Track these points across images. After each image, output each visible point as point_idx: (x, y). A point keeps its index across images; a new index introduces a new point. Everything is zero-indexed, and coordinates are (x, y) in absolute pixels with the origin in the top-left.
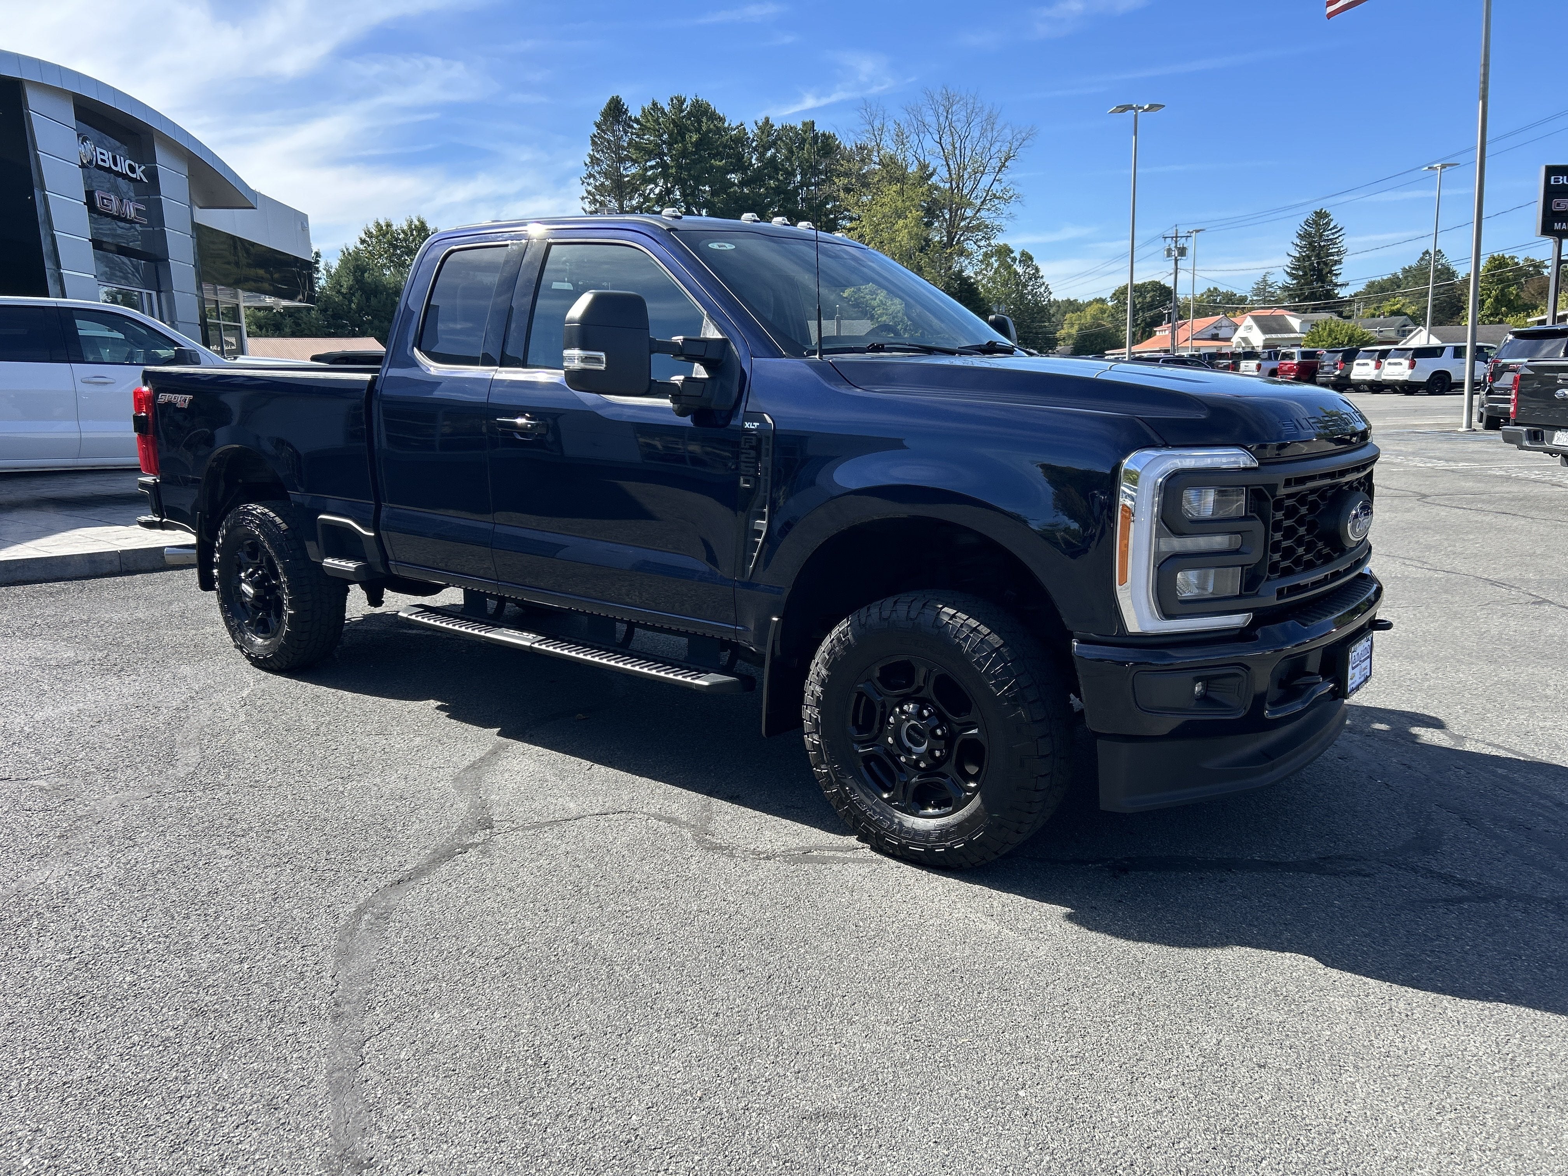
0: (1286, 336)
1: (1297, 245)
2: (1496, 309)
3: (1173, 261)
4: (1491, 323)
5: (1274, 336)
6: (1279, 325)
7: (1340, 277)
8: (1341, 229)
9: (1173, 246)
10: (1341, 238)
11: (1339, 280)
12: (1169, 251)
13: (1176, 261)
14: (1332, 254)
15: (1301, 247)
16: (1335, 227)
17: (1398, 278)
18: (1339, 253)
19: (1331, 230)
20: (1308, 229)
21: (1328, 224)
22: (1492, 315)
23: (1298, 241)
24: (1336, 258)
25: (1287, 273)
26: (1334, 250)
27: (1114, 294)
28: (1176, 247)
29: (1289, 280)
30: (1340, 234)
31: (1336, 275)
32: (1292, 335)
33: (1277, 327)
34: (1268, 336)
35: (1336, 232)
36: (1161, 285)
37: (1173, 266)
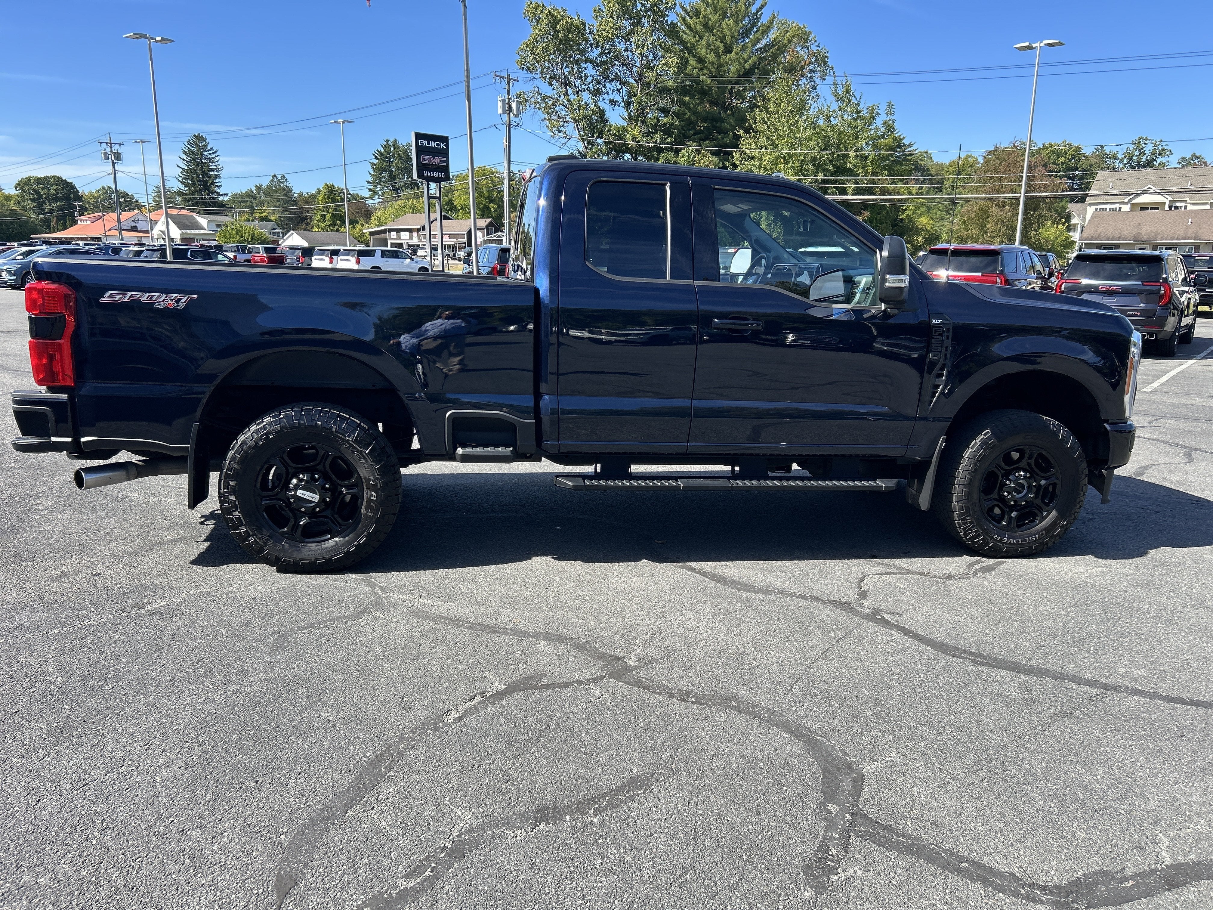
0: (197, 231)
1: (184, 160)
2: (333, 221)
3: (111, 164)
4: (332, 231)
5: (188, 231)
6: (191, 223)
7: (221, 188)
8: (216, 151)
9: (108, 150)
10: (217, 158)
11: (221, 191)
12: (106, 154)
13: (113, 164)
14: (212, 170)
15: (187, 162)
16: (211, 149)
17: (253, 192)
18: (217, 170)
19: (208, 151)
20: (191, 147)
21: (206, 146)
22: (331, 225)
23: (184, 157)
24: (216, 173)
25: (180, 181)
26: (213, 167)
27: (18, 184)
28: (111, 151)
29: (181, 187)
30: (216, 154)
31: (218, 186)
32: (202, 232)
33: (189, 224)
34: (184, 231)
35: (213, 153)
36: (62, 180)
37: (111, 168)
